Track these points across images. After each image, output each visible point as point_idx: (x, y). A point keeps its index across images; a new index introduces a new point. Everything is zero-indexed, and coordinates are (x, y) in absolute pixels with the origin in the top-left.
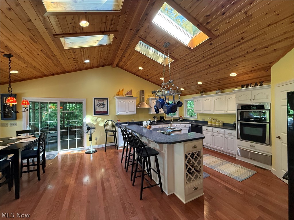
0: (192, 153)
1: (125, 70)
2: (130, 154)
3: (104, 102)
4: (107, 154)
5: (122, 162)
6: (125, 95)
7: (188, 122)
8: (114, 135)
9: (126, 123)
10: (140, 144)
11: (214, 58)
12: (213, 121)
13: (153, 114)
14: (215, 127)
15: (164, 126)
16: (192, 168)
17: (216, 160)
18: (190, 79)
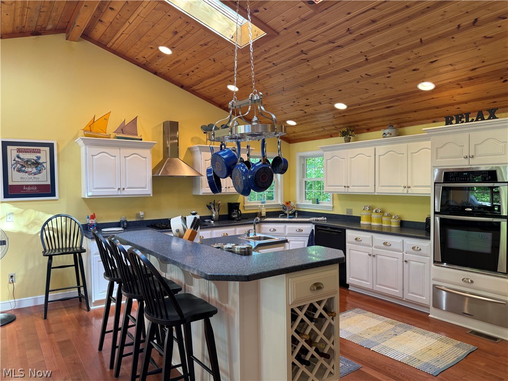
0: (311, 304)
1: (114, 52)
2: (127, 320)
3: (38, 155)
4: (52, 326)
5: (101, 348)
6: (113, 135)
7: (308, 220)
8: (76, 265)
9: (118, 225)
10: (158, 288)
11: (377, 36)
12: (374, 216)
13: (205, 196)
14: (380, 231)
15: (240, 230)
16: (311, 346)
17: (379, 322)
18: (315, 92)
